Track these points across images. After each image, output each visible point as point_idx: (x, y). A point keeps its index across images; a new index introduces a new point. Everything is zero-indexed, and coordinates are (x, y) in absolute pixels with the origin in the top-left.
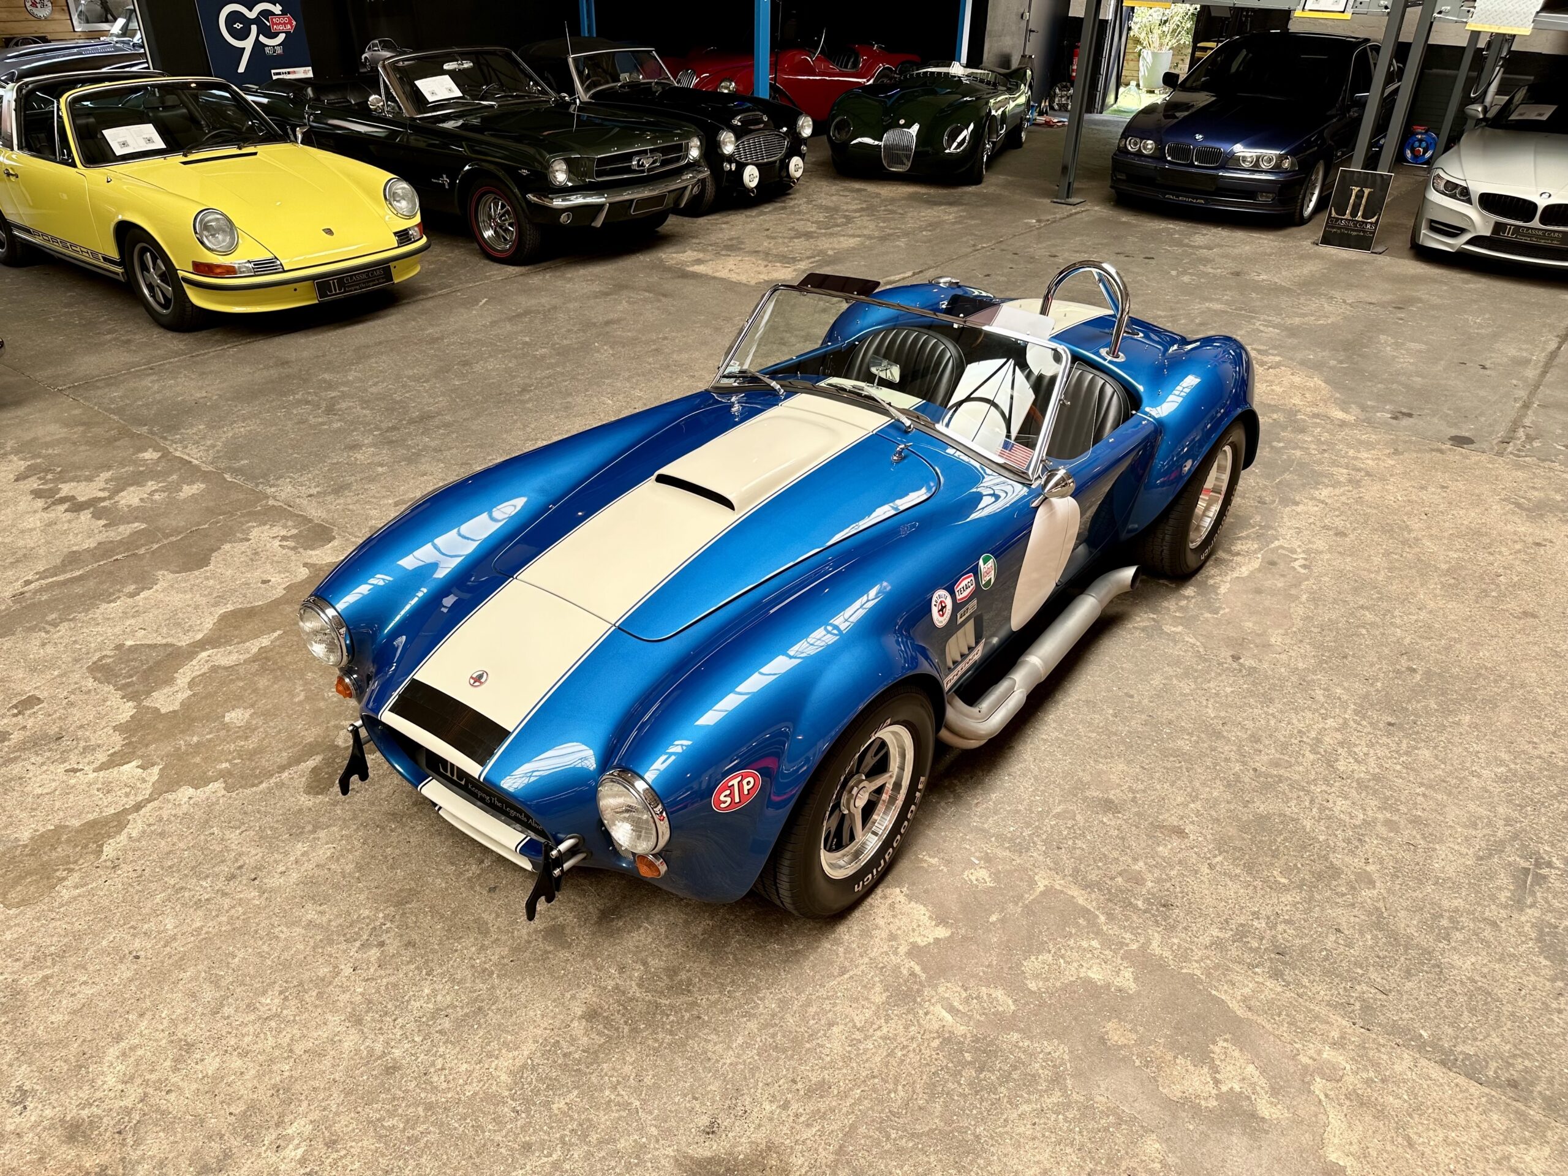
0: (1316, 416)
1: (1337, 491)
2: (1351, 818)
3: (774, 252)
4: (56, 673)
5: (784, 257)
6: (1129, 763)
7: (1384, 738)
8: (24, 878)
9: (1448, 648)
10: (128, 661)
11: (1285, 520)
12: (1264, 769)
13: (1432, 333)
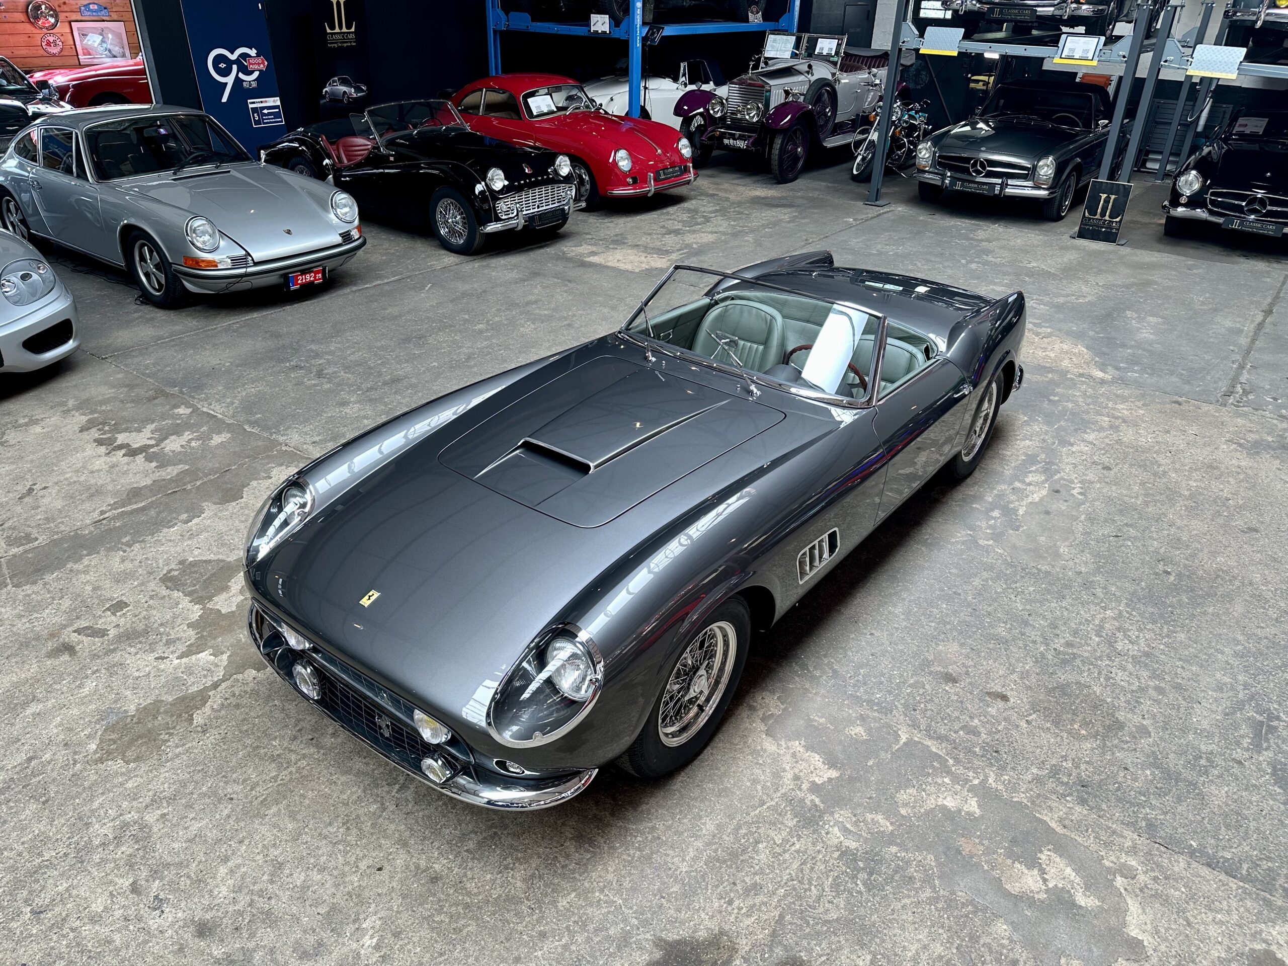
0: (1081, 375)
1: (1103, 434)
2: (1129, 684)
3: (651, 245)
4: (136, 583)
5: (660, 250)
6: (962, 645)
7: (1150, 625)
8: (136, 740)
9: (1193, 556)
10: (191, 573)
11: (1064, 457)
12: (1062, 649)
13: (1166, 309)
